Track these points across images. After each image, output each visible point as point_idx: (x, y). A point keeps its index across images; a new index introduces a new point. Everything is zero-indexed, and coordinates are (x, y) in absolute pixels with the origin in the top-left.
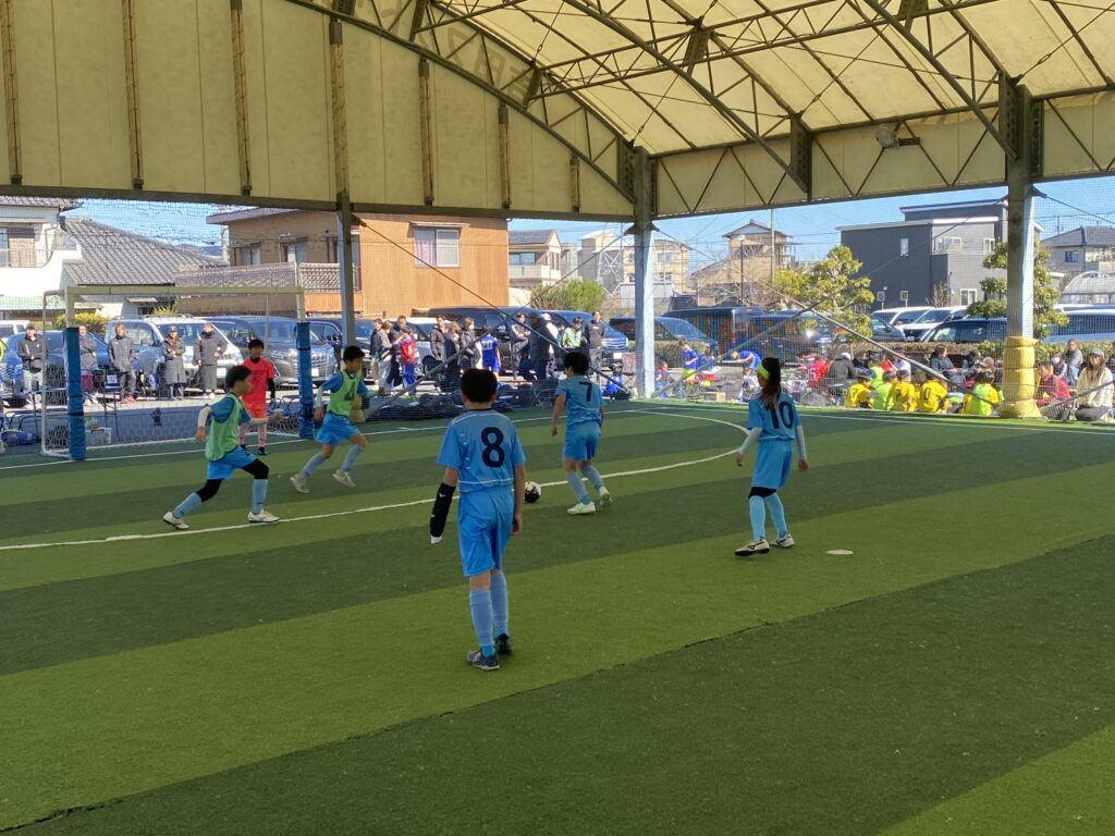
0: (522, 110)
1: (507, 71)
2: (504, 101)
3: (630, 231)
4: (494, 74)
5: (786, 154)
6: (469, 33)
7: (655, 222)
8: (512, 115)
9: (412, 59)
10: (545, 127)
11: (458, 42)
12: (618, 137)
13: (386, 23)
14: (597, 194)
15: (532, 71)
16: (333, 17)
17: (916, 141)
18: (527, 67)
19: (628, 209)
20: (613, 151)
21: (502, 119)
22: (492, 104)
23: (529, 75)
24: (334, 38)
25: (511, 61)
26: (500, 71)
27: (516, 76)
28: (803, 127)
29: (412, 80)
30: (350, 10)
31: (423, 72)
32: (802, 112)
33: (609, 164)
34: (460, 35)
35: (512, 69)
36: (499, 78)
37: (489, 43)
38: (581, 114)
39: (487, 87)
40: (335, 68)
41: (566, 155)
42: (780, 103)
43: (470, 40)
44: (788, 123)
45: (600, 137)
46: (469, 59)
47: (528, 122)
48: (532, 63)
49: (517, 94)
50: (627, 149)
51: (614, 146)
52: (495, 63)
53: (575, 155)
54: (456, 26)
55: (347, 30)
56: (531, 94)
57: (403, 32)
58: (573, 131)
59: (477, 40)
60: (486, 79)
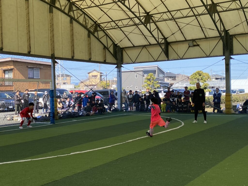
0: (93, 34)
1: (90, 23)
2: (89, 32)
4: (87, 24)
6: (81, 13)
7: (122, 65)
8: (91, 36)
9: (68, 19)
10: (98, 39)
11: (79, 15)
12: (114, 43)
13: (63, 8)
14: (110, 58)
15: (95, 24)
16: (50, 6)
17: (198, 45)
18: (94, 23)
19: (115, 61)
20: (112, 47)
21: (89, 36)
22: (87, 32)
23: (94, 25)
24: (51, 11)
25: (90, 21)
27: (91, 25)
29: (68, 24)
30: (55, 4)
31: (71, 22)
32: (168, 38)
33: (111, 49)
34: (79, 13)
35: (91, 23)
36: (88, 25)
37: (86, 17)
38: (106, 36)
39: (85, 27)
40: (52, 19)
41: (102, 47)
43: (81, 15)
45: (110, 43)
46: (81, 19)
47: (95, 38)
49: (92, 30)
50: (115, 46)
51: (113, 45)
52: (87, 21)
53: (105, 46)
54: (79, 11)
55: (54, 10)
56: (95, 31)
57: (66, 11)
58: (104, 40)
59: (83, 15)
60: (85, 25)
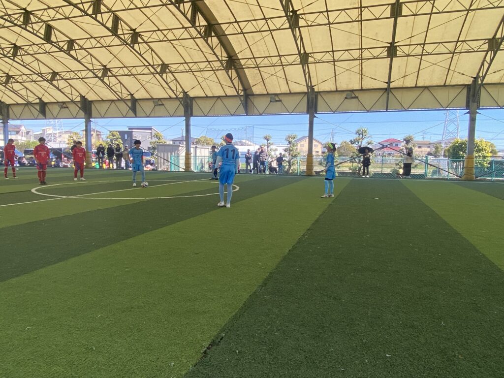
5: (38, 107)
44: (38, 100)
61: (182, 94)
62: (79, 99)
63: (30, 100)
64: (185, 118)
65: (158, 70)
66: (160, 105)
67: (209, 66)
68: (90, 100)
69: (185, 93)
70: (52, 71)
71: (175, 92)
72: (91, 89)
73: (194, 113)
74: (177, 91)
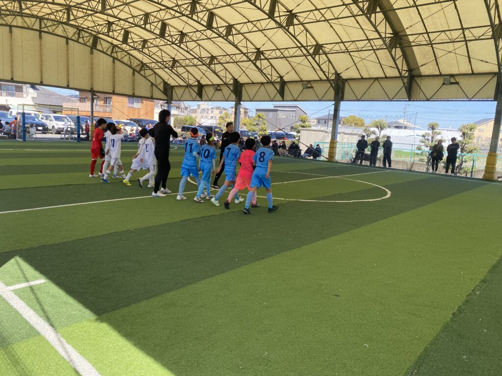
0: (139, 72)
1: (135, 63)
2: (134, 70)
3: (166, 103)
5: (196, 89)
7: (172, 102)
8: (136, 73)
9: (111, 59)
10: (145, 77)
11: (123, 56)
12: (164, 81)
13: (105, 50)
14: (157, 94)
16: (91, 48)
17: (221, 90)
18: (140, 63)
19: (166, 98)
20: (162, 83)
21: (134, 74)
22: (131, 71)
23: (141, 65)
24: (92, 53)
25: (136, 61)
26: (133, 63)
27: (137, 65)
28: (201, 84)
29: (111, 64)
30: (96, 47)
31: (114, 62)
32: (199, 81)
33: (161, 87)
34: (124, 54)
35: (137, 63)
36: (133, 64)
37: (131, 56)
38: (154, 74)
39: (130, 67)
40: (92, 59)
41: (150, 84)
42: (195, 78)
43: (126, 56)
44: (197, 82)
45: (159, 80)
46: (126, 60)
47: (140, 75)
48: (142, 62)
49: (138, 69)
50: (166, 84)
51: (163, 83)
52: (132, 61)
53: (152, 84)
54: (124, 53)
55: (95, 51)
56: (141, 70)
57: (109, 53)
58: (152, 78)
59: (128, 56)
60: (130, 65)
61: (334, 75)
62: (231, 82)
63: (191, 82)
64: (334, 102)
65: (311, 51)
66: (309, 88)
67: (369, 44)
68: (241, 82)
69: (338, 75)
70: (210, 56)
71: (327, 74)
72: (244, 72)
73: (345, 97)
74: (329, 73)
